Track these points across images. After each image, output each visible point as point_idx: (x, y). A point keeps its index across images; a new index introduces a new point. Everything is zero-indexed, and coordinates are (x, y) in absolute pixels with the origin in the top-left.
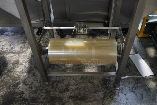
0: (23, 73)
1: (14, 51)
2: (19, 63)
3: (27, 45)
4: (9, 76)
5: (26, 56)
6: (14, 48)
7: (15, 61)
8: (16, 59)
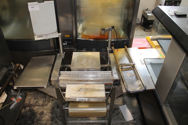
0: (48, 121)
1: (39, 104)
2: (45, 114)
3: (47, 99)
4: (39, 123)
5: (48, 108)
6: (38, 102)
7: (41, 112)
8: (41, 111)
